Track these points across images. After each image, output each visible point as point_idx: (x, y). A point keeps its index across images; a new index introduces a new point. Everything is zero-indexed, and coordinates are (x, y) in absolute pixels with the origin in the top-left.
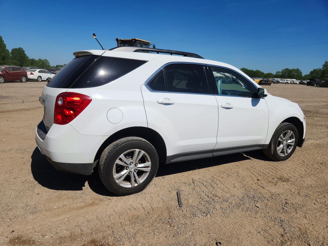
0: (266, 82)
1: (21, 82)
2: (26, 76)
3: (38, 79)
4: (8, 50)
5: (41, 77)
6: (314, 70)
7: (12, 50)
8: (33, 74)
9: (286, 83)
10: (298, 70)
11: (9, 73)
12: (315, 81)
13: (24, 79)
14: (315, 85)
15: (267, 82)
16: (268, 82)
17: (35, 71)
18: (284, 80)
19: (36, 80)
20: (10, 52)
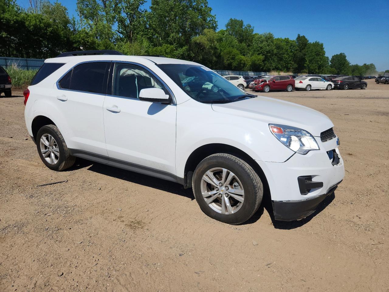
1: (287, 91)
2: (293, 85)
3: (306, 87)
4: (328, 58)
5: (310, 85)
7: (333, 57)
8: (302, 82)
11: (275, 83)
13: (290, 88)
17: (304, 79)
19: (304, 89)
20: (330, 59)
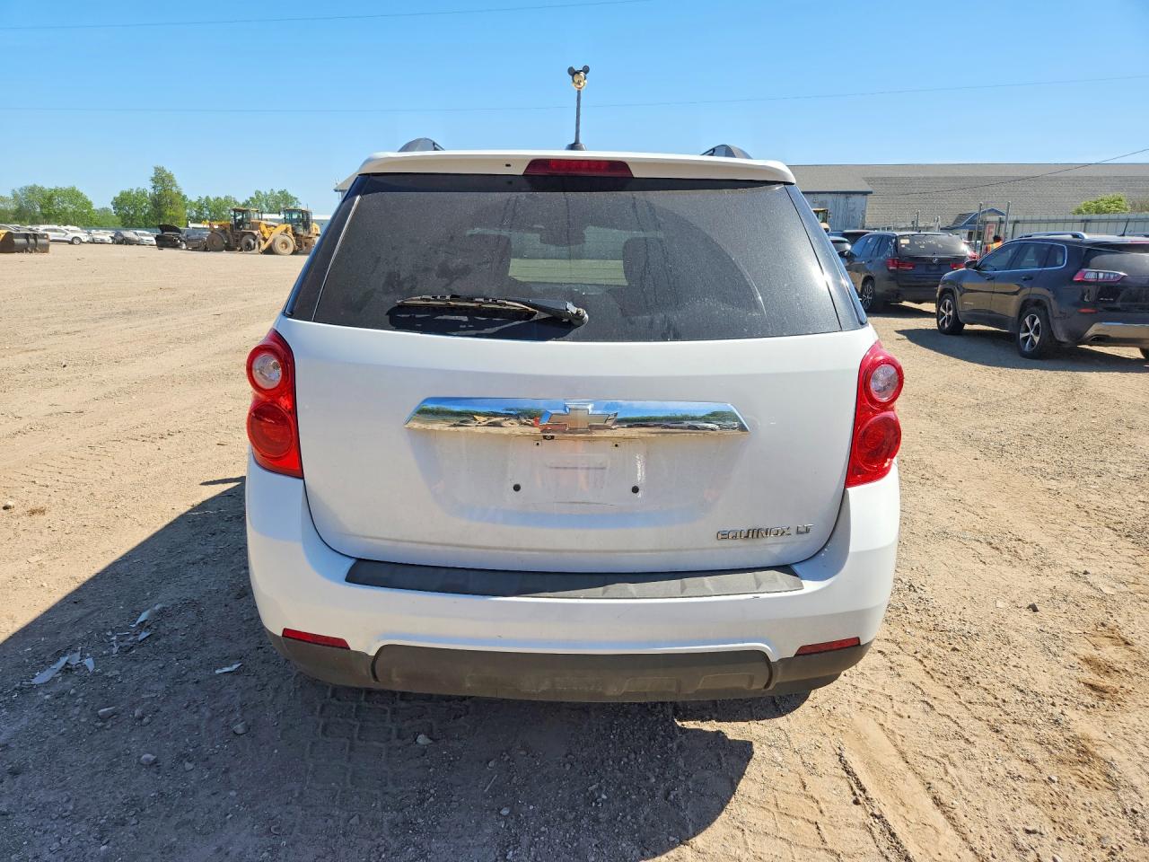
0: (32, 241)
6: (122, 194)
9: (71, 243)
10: (73, 195)
12: (179, 231)
14: (184, 246)
15: (35, 239)
16: (39, 241)
18: (62, 231)
